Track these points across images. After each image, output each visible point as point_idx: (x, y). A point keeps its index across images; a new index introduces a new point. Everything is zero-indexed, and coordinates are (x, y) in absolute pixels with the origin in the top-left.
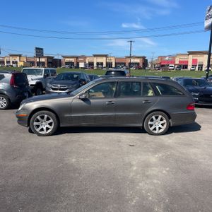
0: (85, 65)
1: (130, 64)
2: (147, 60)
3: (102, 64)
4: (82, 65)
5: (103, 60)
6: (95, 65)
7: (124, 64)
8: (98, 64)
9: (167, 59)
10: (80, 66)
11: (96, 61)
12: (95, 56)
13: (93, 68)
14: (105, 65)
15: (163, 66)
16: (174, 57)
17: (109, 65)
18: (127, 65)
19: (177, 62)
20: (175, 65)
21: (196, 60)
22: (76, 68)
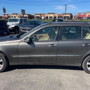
0: (44, 18)
2: (72, 15)
3: (52, 17)
4: (43, 18)
5: (52, 15)
6: (49, 18)
8: (50, 17)
9: (82, 14)
10: (42, 18)
11: (49, 16)
12: (49, 14)
13: (48, 19)
14: (53, 18)
15: (80, 18)
17: (55, 17)
18: (63, 17)
19: (87, 16)
20: (86, 17)
22: (40, 19)
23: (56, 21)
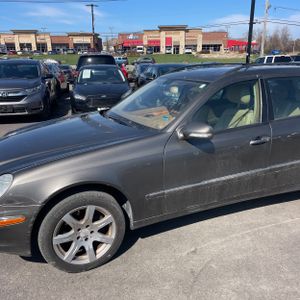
1: (76, 45)
2: (100, 40)
3: (29, 45)
5: (31, 39)
6: (18, 48)
7: (67, 45)
8: (22, 46)
9: (131, 37)
11: (18, 40)
12: (16, 32)
13: (15, 53)
14: (34, 48)
15: (125, 49)
16: (140, 35)
17: (41, 47)
19: (145, 43)
20: (144, 46)
21: (171, 39)
23: (90, 60)
